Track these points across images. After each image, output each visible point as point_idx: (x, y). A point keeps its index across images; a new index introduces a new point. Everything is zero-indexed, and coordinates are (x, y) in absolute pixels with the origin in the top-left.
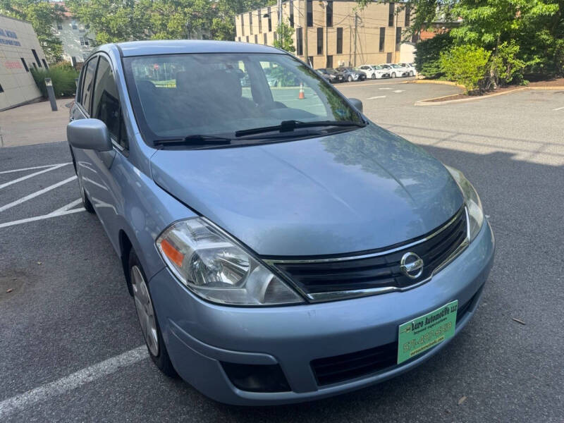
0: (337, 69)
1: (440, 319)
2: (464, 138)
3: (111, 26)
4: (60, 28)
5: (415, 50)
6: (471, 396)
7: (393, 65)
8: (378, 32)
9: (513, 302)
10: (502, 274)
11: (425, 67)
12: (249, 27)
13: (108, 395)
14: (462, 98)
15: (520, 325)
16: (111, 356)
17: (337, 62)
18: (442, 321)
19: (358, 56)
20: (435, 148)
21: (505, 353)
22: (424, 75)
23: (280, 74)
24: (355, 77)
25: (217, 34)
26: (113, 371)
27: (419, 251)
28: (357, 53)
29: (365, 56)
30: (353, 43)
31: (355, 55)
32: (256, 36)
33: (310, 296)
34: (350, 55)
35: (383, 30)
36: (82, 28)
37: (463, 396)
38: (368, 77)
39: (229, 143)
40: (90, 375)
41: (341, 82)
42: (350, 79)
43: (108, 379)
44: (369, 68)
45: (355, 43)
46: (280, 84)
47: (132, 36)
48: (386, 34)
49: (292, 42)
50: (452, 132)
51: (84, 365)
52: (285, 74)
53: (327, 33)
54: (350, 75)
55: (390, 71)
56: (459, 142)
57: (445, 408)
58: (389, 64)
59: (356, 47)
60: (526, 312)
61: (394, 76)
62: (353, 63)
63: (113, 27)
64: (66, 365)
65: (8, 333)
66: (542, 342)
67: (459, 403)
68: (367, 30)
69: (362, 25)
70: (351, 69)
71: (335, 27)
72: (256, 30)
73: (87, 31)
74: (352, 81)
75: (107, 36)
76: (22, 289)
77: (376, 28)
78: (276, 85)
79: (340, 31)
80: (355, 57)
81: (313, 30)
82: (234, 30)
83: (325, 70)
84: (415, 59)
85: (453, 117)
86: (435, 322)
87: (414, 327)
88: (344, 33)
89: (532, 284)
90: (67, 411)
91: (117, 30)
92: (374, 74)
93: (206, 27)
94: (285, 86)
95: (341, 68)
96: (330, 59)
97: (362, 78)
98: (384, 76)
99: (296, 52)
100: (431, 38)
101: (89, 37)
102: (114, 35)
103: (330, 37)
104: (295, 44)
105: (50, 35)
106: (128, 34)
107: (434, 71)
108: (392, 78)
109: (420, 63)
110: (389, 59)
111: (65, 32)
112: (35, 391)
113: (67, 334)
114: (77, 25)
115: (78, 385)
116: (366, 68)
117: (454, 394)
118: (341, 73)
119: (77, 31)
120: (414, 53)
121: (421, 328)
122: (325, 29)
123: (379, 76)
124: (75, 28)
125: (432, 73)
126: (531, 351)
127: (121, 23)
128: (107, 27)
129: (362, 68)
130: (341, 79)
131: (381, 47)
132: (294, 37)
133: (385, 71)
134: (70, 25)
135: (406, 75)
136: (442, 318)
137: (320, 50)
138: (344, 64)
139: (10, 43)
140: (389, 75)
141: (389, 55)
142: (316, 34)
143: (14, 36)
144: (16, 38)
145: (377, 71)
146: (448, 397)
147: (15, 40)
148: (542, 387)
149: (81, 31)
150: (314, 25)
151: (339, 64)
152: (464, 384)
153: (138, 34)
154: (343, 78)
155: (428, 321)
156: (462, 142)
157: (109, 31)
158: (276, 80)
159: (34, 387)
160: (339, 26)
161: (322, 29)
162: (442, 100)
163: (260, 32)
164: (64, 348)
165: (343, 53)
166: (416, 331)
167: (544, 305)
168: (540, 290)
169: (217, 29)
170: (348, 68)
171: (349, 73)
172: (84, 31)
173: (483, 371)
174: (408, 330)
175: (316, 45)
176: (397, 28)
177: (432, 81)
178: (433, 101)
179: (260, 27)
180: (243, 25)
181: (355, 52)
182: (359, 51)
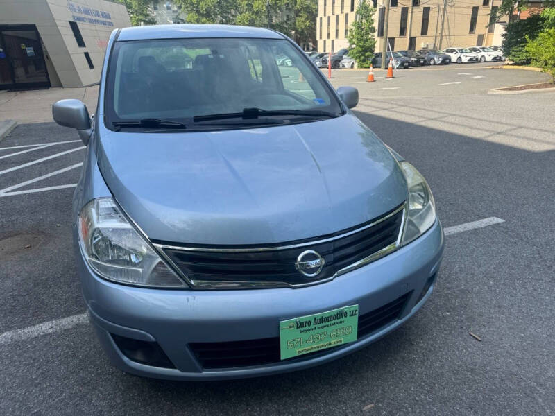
0: (420, 52)
1: (333, 322)
2: (521, 132)
3: (200, 7)
4: (156, 9)
5: (504, 32)
6: (380, 405)
7: (483, 48)
8: (470, 11)
9: (480, 316)
10: (485, 284)
11: (513, 51)
12: (331, 7)
13: (57, 347)
14: (546, 87)
15: (475, 340)
16: (75, 314)
17: (421, 44)
18: (337, 323)
19: (444, 38)
20: (485, 142)
21: (442, 367)
22: (512, 60)
23: (357, 55)
24: (438, 60)
25: (301, 15)
26: (70, 327)
27: (322, 250)
28: (443, 34)
29: (452, 38)
30: (440, 23)
31: (442, 36)
32: (338, 16)
33: (193, 282)
34: (436, 37)
35: (475, 10)
36: (176, 9)
37: (371, 403)
38: (453, 60)
39: (185, 128)
40: (52, 328)
41: (423, 65)
42: (432, 62)
43: (63, 334)
44: (454, 51)
45: (443, 24)
46: (356, 65)
47: (219, 16)
48: (479, 14)
49: (373, 23)
50: (513, 125)
51: (50, 319)
52: (362, 55)
53: (412, 12)
54: (433, 59)
55: (479, 55)
56: (515, 136)
57: (347, 411)
58: (478, 47)
59: (443, 28)
60: (489, 328)
61: (483, 60)
62: (438, 46)
63: (202, 8)
64: (37, 316)
65: (8, 283)
66: (490, 363)
67: (363, 410)
68: (456, 10)
69: (452, 4)
70: (434, 51)
71: (422, 6)
72: (338, 10)
73: (180, 11)
74: (435, 64)
75: (196, 17)
76: (38, 246)
77: (468, 7)
78: (352, 67)
79: (427, 10)
80: (441, 39)
81: (396, 10)
82: (317, 11)
83: (406, 52)
84: (503, 42)
85: (523, 109)
86: (327, 323)
87: (300, 325)
88: (431, 13)
89: (512, 299)
90: (20, 355)
91: (206, 10)
92: (460, 57)
93: (290, 7)
94: (361, 67)
95: (425, 51)
96: (413, 41)
97: (446, 61)
98: (471, 59)
99: (376, 34)
100: (525, 18)
101: (181, 17)
102: (202, 15)
103: (416, 16)
104: (376, 25)
105: (147, 15)
106: (215, 14)
107: (523, 56)
108: (480, 62)
109: (508, 47)
110: (480, 41)
111: (160, 12)
112: (5, 334)
113: (51, 290)
114: (170, 6)
115: (39, 334)
116: (452, 51)
117: (363, 399)
118: (423, 56)
119: (171, 11)
120: (503, 35)
121: (307, 328)
122: (410, 9)
123: (465, 60)
124: (169, 8)
125: (521, 58)
126: (472, 370)
127: (210, 4)
128: (197, 7)
129: (447, 51)
130: (422, 62)
131: (472, 29)
132: (376, 17)
133: (473, 54)
134: (165, 5)
135: (495, 60)
136: (337, 321)
137: (403, 31)
138: (427, 46)
139: (104, 23)
140: (477, 59)
141: (481, 37)
142: (400, 14)
143: (108, 16)
144: (110, 18)
145: (463, 54)
146: (356, 402)
147: (109, 20)
148: (463, 409)
149: (174, 12)
150: (398, 4)
151: (422, 46)
152: (380, 392)
153: (225, 15)
154: (425, 61)
155: (316, 321)
156: (518, 137)
157: (198, 12)
158: (353, 61)
159: (6, 331)
160: (426, 6)
161: (407, 8)
162: (522, 88)
163: (342, 12)
164: (43, 302)
165: (428, 34)
166: (302, 329)
167: (514, 324)
168: (519, 306)
169: (301, 10)
170: (432, 51)
171: (432, 56)
172: (176, 12)
173: (407, 381)
174: (291, 327)
175: (399, 25)
176: (493, 7)
177: (521, 67)
178: (510, 89)
179: (342, 7)
180: (325, 5)
181: (441, 34)
182: (446, 32)
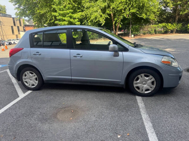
8: (10, 27)
19: (4, 36)
24: (7, 43)
28: (4, 35)
31: (3, 36)
34: (1, 36)
35: (12, 27)
38: (12, 43)
44: (11, 40)
45: (2, 31)
59: (3, 33)
68: (6, 27)
69: (3, 25)
74: (7, 45)
92: (14, 42)
97: (10, 44)
123: (16, 43)
129: (9, 40)
130: (1, 44)
131: (13, 33)
141: (17, 36)
171: (4, 42)
176: (17, 26)
182: (4, 34)
